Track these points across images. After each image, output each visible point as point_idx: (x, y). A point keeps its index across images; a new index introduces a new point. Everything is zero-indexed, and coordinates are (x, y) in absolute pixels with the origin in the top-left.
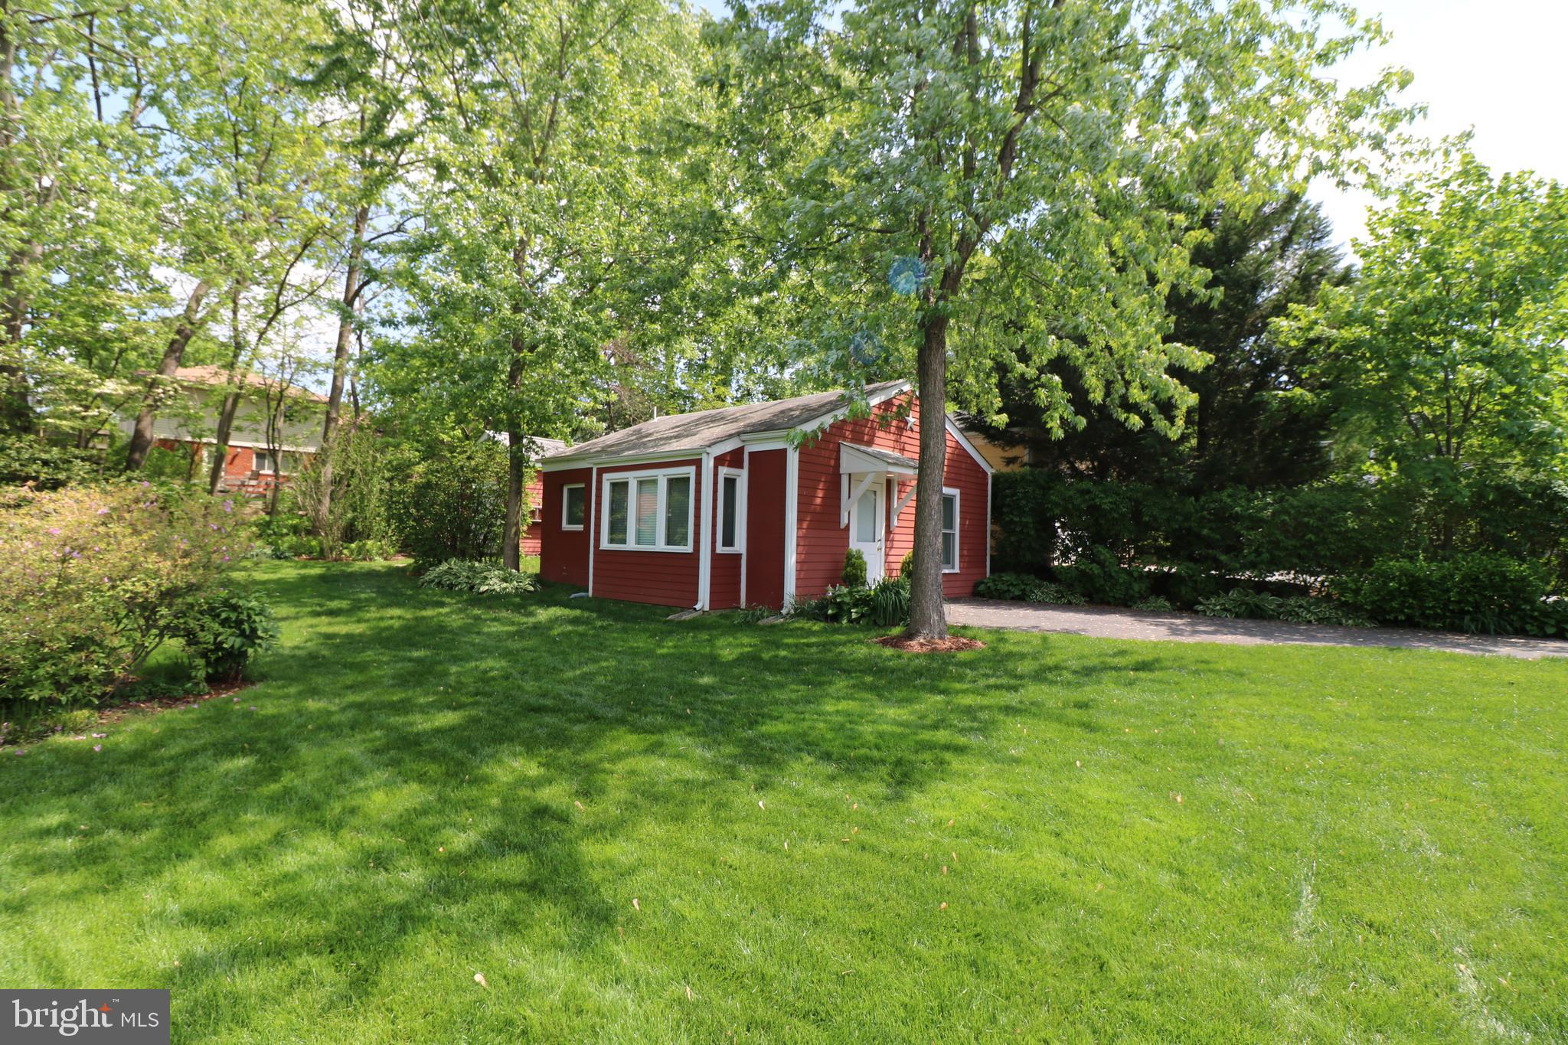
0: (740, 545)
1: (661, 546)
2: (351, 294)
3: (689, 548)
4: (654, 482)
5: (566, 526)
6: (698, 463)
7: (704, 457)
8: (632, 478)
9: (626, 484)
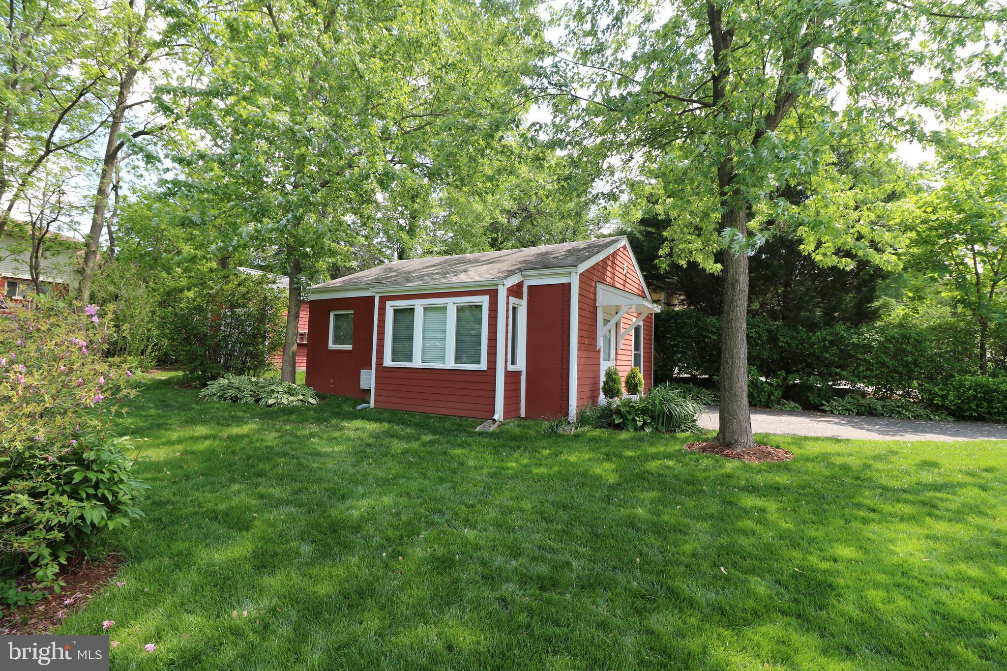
0: (521, 364)
1: (450, 363)
2: (113, 148)
3: (483, 366)
4: (444, 309)
5: (332, 346)
6: (493, 294)
7: (500, 288)
8: (418, 305)
9: (413, 310)
